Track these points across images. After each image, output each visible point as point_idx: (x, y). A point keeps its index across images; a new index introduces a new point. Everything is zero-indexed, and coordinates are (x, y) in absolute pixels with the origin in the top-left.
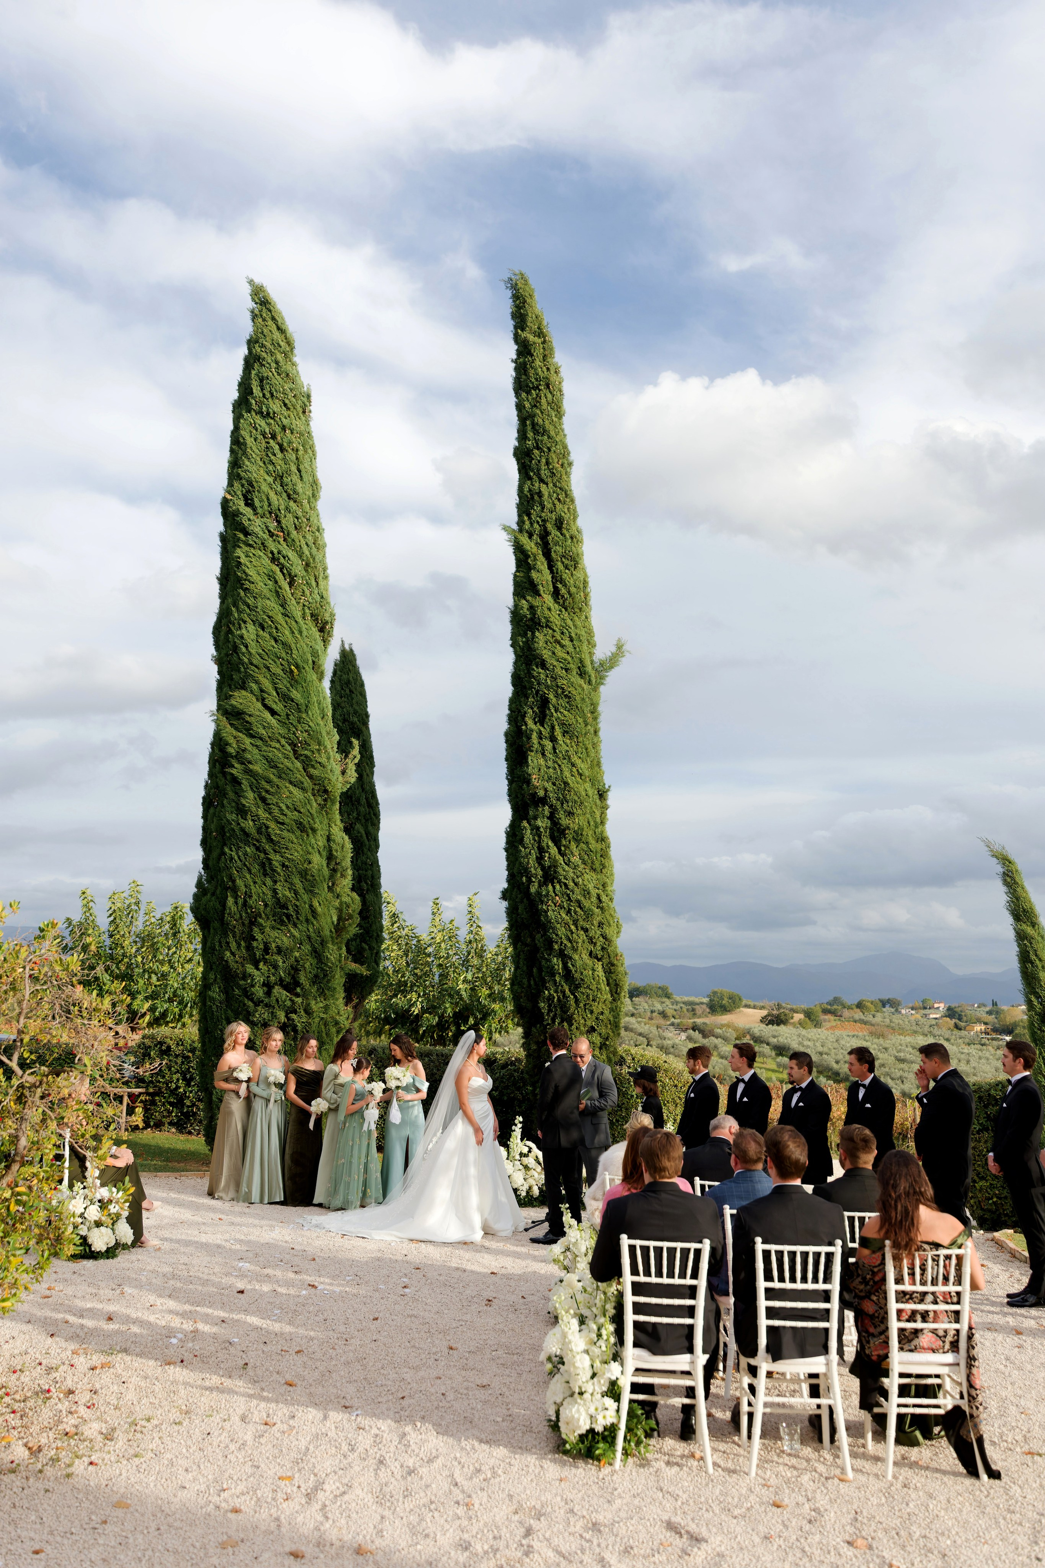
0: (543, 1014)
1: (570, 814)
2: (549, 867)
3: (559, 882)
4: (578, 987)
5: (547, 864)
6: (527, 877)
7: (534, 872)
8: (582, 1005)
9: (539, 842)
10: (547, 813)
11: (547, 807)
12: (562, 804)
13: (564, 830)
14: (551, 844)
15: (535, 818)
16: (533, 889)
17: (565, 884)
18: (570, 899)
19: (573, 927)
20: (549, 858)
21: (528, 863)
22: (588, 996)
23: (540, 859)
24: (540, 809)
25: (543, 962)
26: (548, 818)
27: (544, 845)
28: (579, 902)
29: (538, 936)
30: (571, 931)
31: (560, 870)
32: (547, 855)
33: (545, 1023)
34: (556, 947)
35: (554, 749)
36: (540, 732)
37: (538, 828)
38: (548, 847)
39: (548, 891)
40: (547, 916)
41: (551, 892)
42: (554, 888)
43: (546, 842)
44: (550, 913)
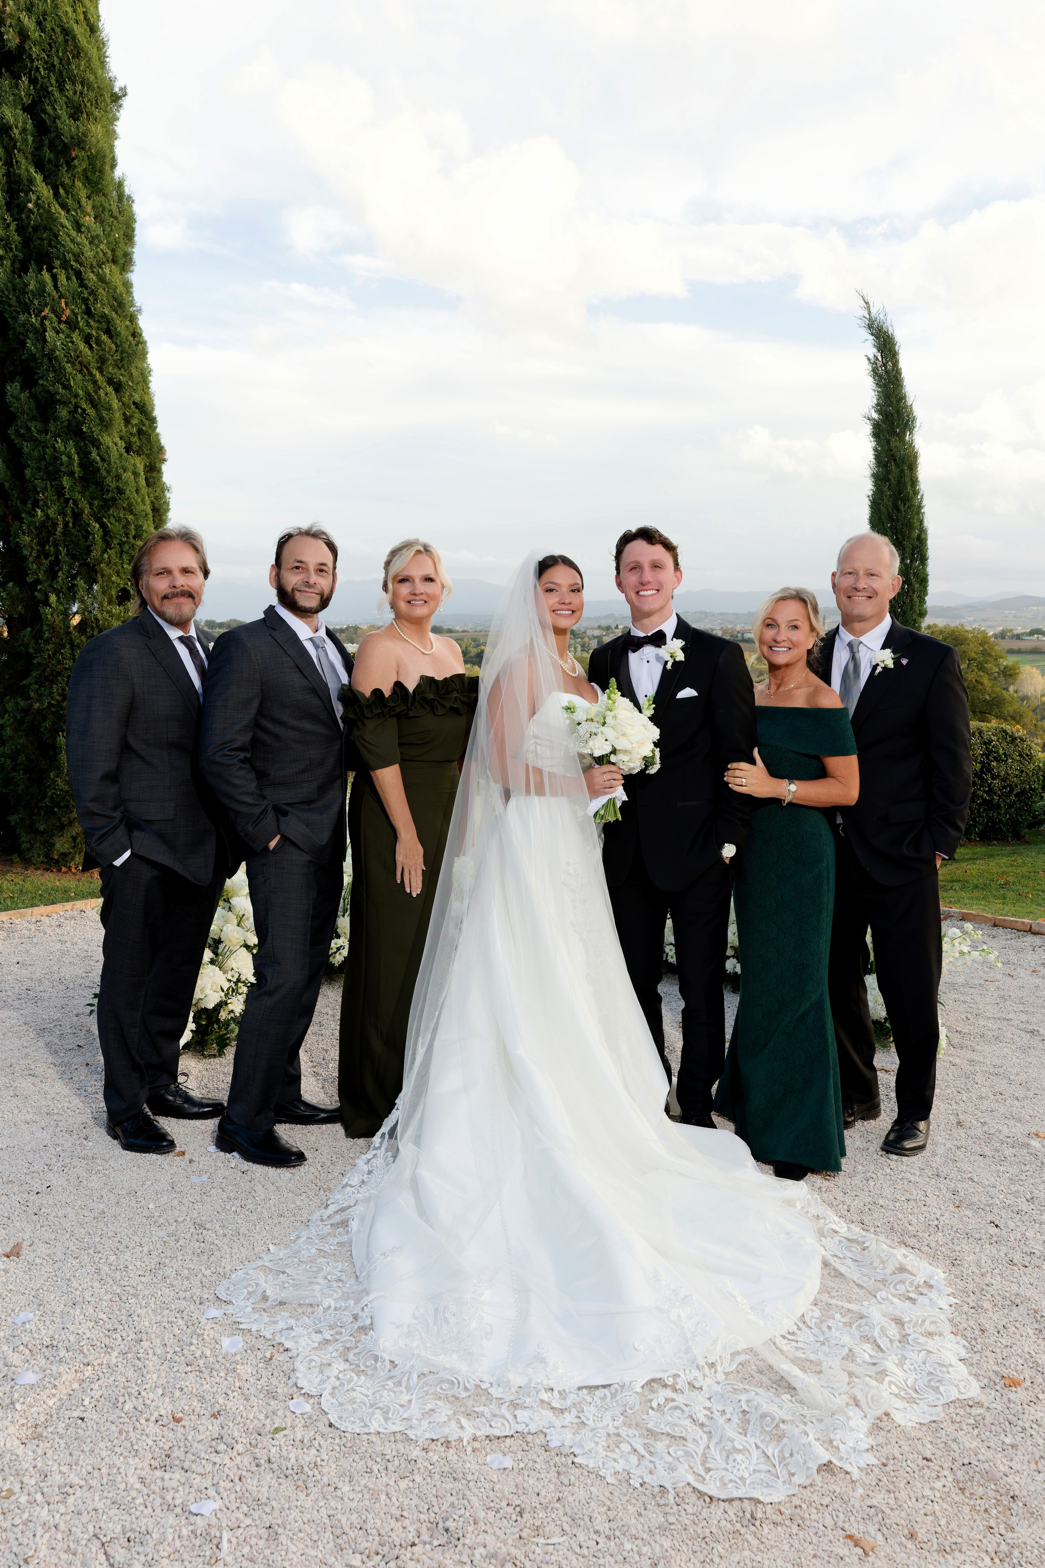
0: (25, 558)
1: (76, 113)
2: (36, 229)
3: (65, 265)
4: (107, 504)
5: (34, 220)
8: (116, 542)
10: (27, 101)
12: (61, 89)
13: (66, 149)
14: (38, 178)
17: (81, 276)
18: (89, 312)
19: (98, 376)
20: (37, 205)
22: (126, 526)
25: (27, 447)
26: (25, 109)
27: (22, 172)
28: (107, 318)
29: (13, 388)
30: (95, 382)
32: (34, 197)
33: (30, 579)
34: (63, 413)
38: (31, 181)
39: (42, 285)
40: (45, 341)
41: (50, 287)
42: (54, 278)
43: (26, 168)
44: (50, 335)
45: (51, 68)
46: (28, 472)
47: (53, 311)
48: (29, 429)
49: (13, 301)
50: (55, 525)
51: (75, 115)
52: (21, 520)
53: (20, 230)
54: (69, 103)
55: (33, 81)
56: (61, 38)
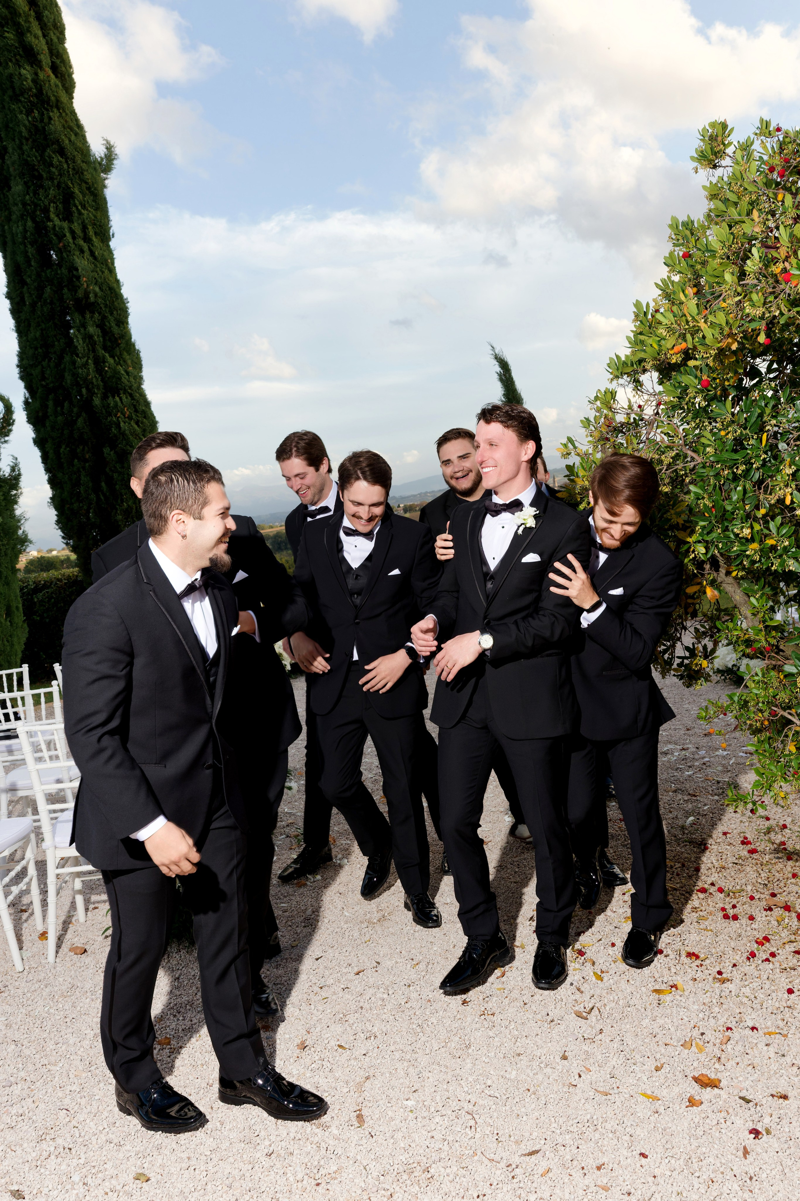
2: (110, 378)
5: (109, 375)
6: (88, 390)
7: (95, 383)
9: (94, 351)
11: (96, 315)
12: (112, 314)
14: (107, 355)
15: (84, 326)
16: (97, 401)
17: (131, 395)
18: (136, 411)
20: (109, 368)
21: (88, 374)
23: (100, 370)
24: (88, 316)
25: (115, 476)
26: (97, 326)
27: (100, 354)
28: (144, 412)
29: (106, 450)
31: (123, 380)
32: (107, 365)
35: (92, 254)
36: (72, 232)
37: (91, 337)
38: (104, 357)
39: (116, 402)
40: (120, 428)
41: (119, 404)
42: (121, 399)
43: (101, 352)
44: (122, 424)
45: (106, 306)
46: (117, 487)
47: (122, 413)
48: (115, 467)
49: (104, 411)
50: (132, 508)
51: (118, 325)
52: (117, 509)
53: (102, 380)
54: (115, 319)
55: (100, 313)
56: (109, 292)
